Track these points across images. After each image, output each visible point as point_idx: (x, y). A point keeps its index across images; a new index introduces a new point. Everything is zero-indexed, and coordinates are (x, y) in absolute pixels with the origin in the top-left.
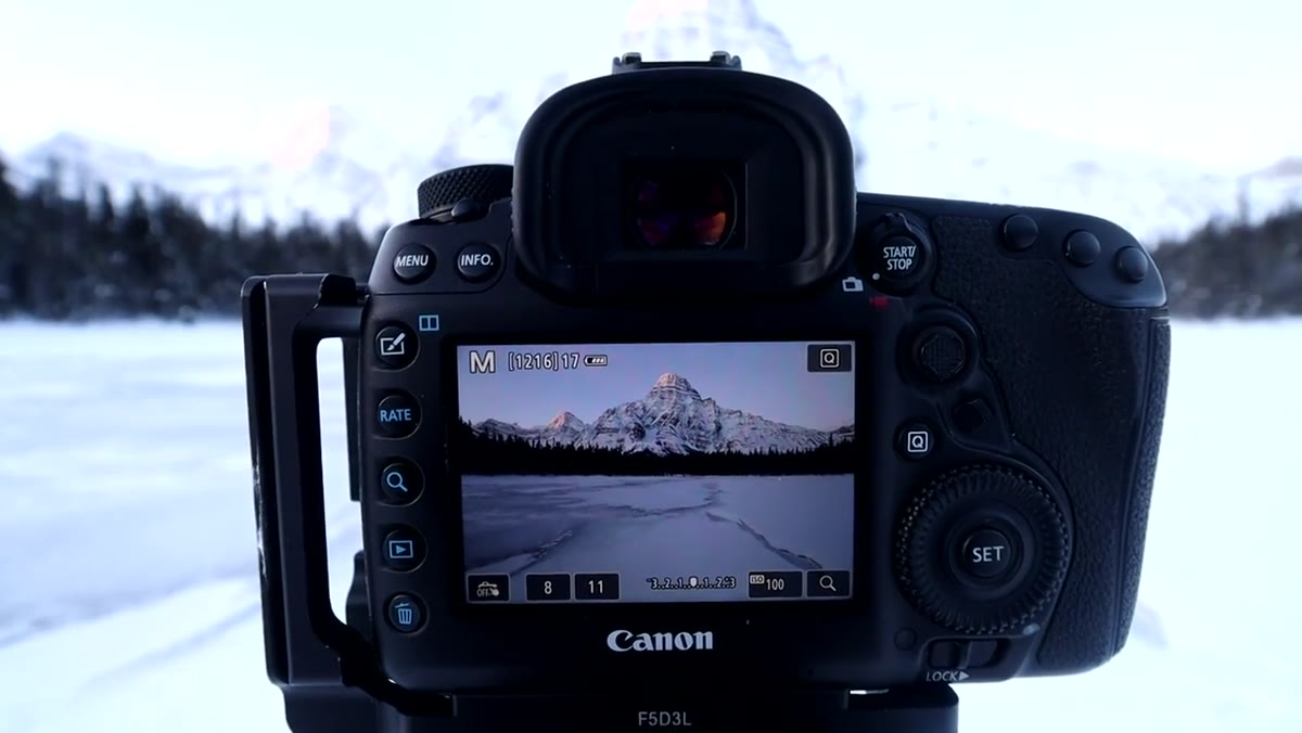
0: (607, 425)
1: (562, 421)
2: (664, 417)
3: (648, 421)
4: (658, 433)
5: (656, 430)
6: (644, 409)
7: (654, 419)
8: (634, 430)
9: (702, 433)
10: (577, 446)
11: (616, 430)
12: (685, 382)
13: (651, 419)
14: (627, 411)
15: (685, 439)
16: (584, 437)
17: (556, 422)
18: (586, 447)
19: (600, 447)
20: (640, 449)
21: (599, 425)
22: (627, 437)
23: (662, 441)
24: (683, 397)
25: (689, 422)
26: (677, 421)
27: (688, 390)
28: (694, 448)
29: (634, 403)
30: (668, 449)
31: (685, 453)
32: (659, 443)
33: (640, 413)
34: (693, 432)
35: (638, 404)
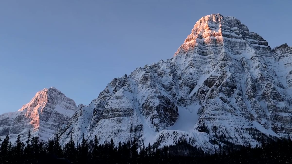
0: (113, 104)
1: (43, 104)
2: (209, 83)
3: (182, 93)
4: (201, 112)
5: (196, 107)
6: (173, 73)
7: (192, 87)
8: (158, 109)
9: (282, 105)
10: (63, 142)
11: (128, 112)
12: (238, 24)
13: (186, 89)
14: (145, 79)
15: (251, 118)
16: (76, 126)
17: (34, 105)
18: (78, 143)
19: (101, 143)
20: (170, 142)
21: (100, 105)
22: (147, 122)
23: (209, 125)
24: (237, 48)
25: (254, 88)
26: (233, 87)
27: (245, 35)
28: (270, 132)
29: (157, 66)
30: (221, 138)
31: (254, 144)
32: (203, 129)
33: (167, 80)
34: (264, 104)
35: (163, 67)
